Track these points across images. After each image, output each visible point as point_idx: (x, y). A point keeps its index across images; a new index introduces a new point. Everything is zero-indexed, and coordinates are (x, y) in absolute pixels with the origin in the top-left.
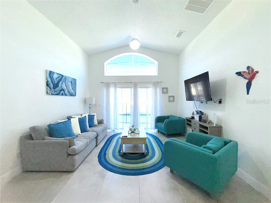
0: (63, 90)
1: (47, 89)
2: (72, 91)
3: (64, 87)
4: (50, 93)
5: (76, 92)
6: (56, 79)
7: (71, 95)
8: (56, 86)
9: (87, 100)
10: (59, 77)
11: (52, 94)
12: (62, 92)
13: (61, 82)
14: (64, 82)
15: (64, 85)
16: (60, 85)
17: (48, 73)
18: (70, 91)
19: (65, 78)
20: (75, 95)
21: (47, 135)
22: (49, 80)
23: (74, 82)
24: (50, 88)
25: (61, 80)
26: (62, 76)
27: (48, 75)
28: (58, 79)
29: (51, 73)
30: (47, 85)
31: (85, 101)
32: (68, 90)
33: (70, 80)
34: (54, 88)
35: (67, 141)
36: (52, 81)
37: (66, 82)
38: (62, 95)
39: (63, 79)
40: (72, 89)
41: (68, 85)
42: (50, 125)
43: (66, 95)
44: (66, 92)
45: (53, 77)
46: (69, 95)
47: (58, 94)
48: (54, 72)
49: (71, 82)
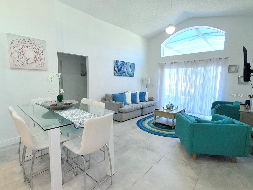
0: (124, 72)
1: (114, 72)
2: (131, 73)
3: (125, 70)
4: (116, 75)
5: (134, 74)
6: (120, 65)
7: (130, 76)
8: (120, 70)
9: (145, 80)
10: (122, 63)
11: (117, 76)
12: (124, 74)
13: (123, 67)
14: (125, 67)
15: (125, 69)
16: (122, 69)
17: (115, 62)
18: (130, 73)
19: (126, 63)
20: (133, 76)
21: (112, 100)
22: (116, 66)
23: (133, 66)
24: (116, 72)
25: (123, 66)
26: (124, 62)
27: (115, 63)
28: (121, 65)
29: (117, 62)
30: (115, 70)
31: (142, 81)
32: (128, 73)
33: (130, 64)
34: (119, 72)
35: (119, 104)
36: (117, 67)
37: (126, 66)
38: (124, 76)
39: (125, 64)
40: (131, 71)
41: (128, 69)
42: (113, 94)
43: (126, 76)
44: (127, 74)
45: (118, 64)
46: (128, 76)
47: (121, 76)
48: (118, 61)
49: (131, 66)
